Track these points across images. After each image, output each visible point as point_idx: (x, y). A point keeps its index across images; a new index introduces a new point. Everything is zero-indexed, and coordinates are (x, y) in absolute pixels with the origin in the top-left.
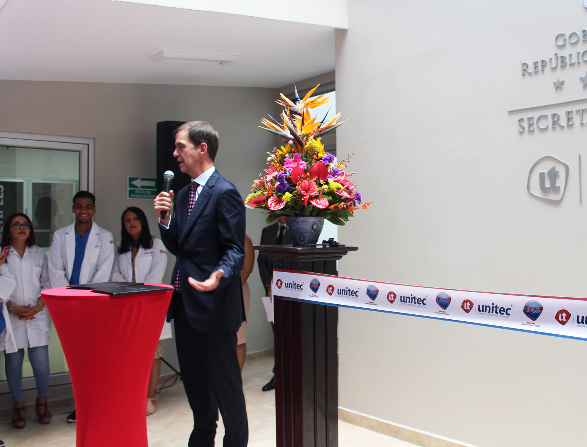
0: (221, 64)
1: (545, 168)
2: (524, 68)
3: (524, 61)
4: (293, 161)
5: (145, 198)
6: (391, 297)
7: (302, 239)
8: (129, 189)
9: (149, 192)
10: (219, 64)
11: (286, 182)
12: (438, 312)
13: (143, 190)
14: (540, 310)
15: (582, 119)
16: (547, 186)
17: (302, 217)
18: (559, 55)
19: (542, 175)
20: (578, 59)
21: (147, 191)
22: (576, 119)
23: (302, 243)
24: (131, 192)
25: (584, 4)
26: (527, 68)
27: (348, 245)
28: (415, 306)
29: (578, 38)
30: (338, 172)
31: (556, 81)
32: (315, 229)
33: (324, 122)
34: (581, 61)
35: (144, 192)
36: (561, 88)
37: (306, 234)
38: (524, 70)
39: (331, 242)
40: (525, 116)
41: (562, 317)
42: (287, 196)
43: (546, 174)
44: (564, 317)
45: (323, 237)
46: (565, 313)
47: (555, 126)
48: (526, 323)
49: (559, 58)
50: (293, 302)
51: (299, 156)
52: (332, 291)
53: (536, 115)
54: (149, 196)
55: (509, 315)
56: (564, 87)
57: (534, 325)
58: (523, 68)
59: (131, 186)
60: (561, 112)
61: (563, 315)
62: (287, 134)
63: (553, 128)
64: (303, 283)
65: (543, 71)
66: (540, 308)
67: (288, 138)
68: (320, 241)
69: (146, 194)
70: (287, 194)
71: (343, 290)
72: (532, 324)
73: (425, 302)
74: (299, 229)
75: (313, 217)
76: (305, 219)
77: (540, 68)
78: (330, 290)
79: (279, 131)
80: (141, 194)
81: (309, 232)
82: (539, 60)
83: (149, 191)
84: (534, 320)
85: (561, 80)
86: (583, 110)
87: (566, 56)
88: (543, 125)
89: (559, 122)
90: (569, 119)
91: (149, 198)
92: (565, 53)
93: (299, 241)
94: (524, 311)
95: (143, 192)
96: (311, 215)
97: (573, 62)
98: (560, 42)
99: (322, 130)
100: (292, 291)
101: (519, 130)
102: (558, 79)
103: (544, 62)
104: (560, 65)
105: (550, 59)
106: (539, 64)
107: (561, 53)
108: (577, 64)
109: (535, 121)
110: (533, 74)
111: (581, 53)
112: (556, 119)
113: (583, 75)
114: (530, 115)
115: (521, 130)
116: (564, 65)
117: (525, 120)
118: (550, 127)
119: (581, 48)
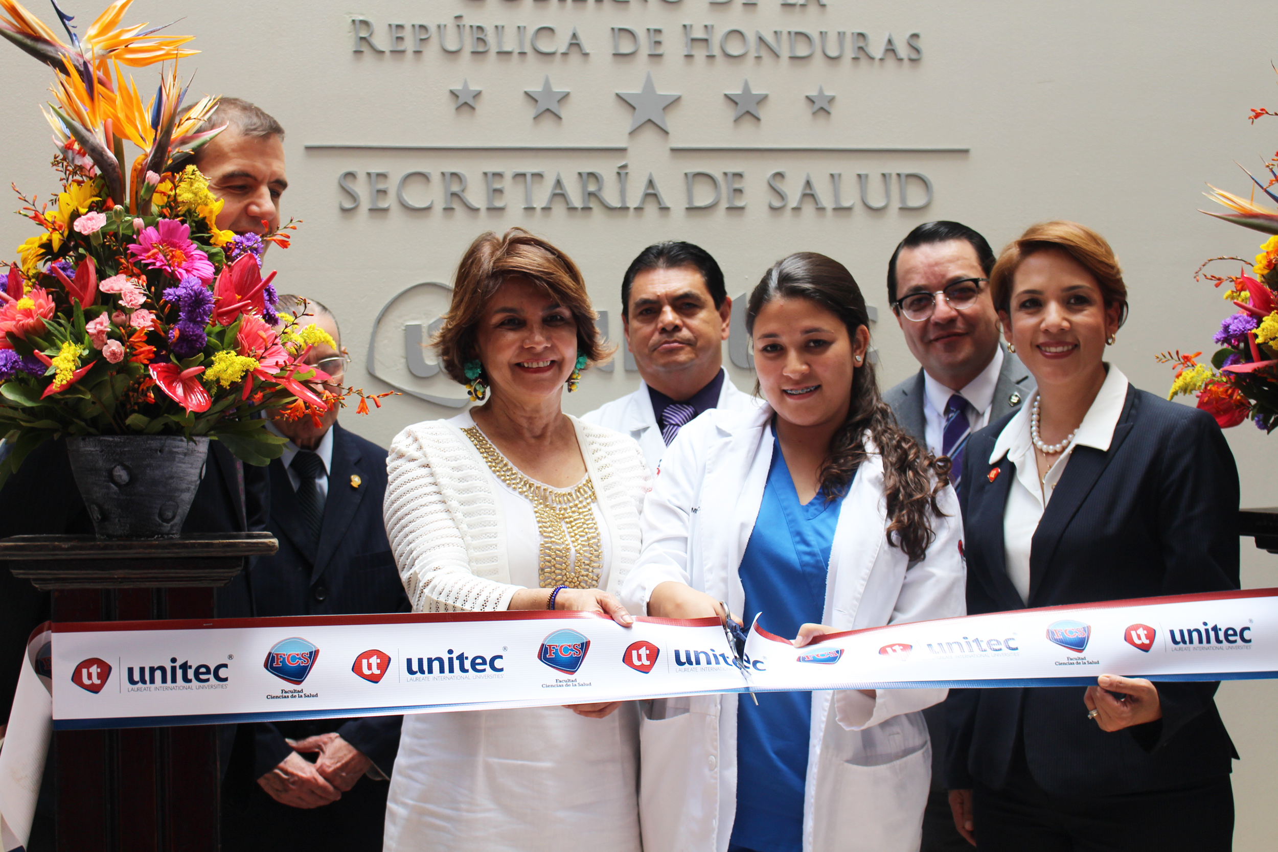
1: (423, 313)
2: (361, 36)
3: (362, 14)
7: (169, 515)
14: (1085, 635)
15: (528, 197)
16: (427, 364)
18: (467, 21)
19: (411, 333)
20: (521, 43)
22: (514, 196)
26: (370, 36)
34: (528, 49)
36: (473, 110)
37: (185, 496)
38: (360, 39)
40: (362, 166)
43: (425, 329)
46: (1142, 629)
47: (452, 207)
49: (467, 30)
52: (379, 668)
53: (397, 169)
56: (481, 107)
58: (357, 33)
60: (472, 172)
63: (448, 210)
64: (230, 657)
65: (418, 53)
76: (191, 445)
77: (409, 45)
78: (371, 665)
82: (409, 21)
85: (475, 88)
86: (532, 176)
87: (490, 27)
88: (416, 197)
89: (464, 196)
90: (493, 193)
92: (485, 19)
97: (507, 48)
100: (165, 693)
101: (341, 204)
102: (466, 84)
103: (423, 31)
104: (468, 48)
105: (442, 27)
106: (407, 33)
107: (472, 18)
108: (515, 56)
109: (392, 186)
110: (388, 54)
111: (531, 31)
112: (455, 188)
113: (535, 88)
114: (377, 165)
115: (348, 205)
116: (481, 49)
117: (361, 177)
118: (439, 206)
119: (530, 15)
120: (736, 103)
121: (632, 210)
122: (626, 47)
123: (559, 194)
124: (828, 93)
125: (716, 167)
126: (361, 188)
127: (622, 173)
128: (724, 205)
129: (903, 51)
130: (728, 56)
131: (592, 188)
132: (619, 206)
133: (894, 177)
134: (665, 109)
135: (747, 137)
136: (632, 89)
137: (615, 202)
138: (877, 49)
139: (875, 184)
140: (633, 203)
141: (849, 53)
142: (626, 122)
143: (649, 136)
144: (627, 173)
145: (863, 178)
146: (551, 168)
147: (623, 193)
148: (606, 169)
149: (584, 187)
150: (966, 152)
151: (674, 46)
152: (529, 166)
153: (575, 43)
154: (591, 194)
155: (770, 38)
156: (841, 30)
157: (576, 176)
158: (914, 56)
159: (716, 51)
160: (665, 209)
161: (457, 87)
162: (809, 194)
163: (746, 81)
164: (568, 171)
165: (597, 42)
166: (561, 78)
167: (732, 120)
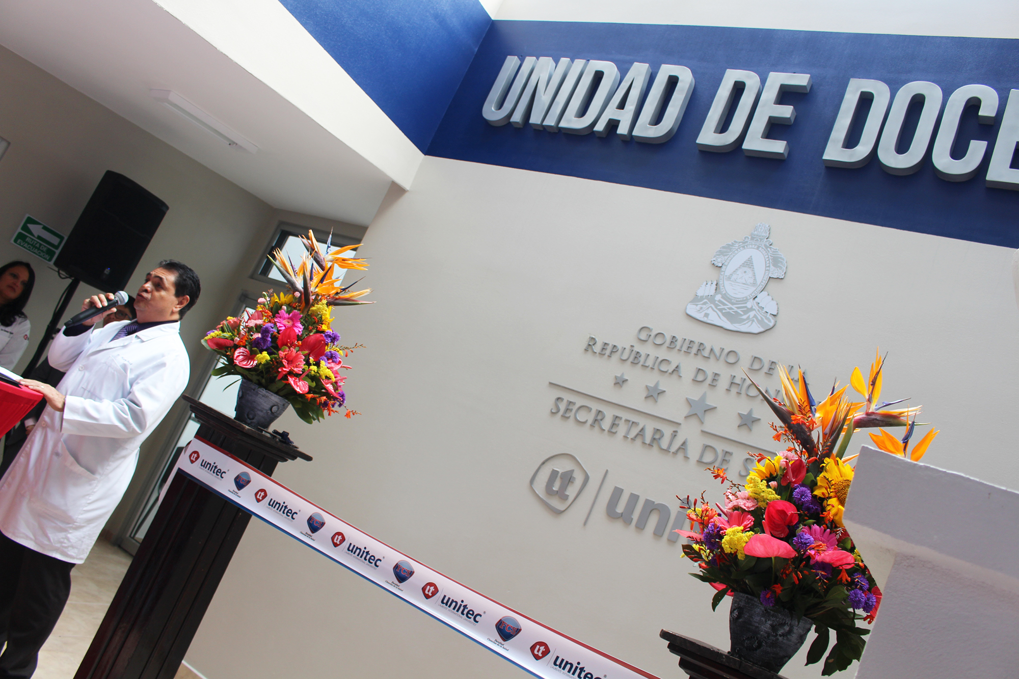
0: (230, 144)
1: (562, 466)
2: (590, 344)
3: (594, 336)
4: (289, 318)
5: (35, 253)
6: (338, 539)
7: (251, 416)
8: (19, 230)
9: (45, 249)
10: (229, 143)
11: (270, 339)
12: (391, 583)
13: (38, 242)
14: (516, 631)
15: (628, 432)
16: (554, 489)
17: (266, 389)
18: (636, 349)
19: (554, 474)
20: (654, 364)
21: (42, 246)
22: (622, 429)
23: (249, 421)
24: (20, 237)
25: (686, 308)
26: (593, 345)
27: (301, 449)
28: (364, 562)
29: (663, 342)
30: (336, 358)
31: (619, 375)
32: (273, 411)
33: (347, 290)
34: (656, 367)
35: (38, 245)
36: (621, 386)
37: (260, 413)
38: (589, 345)
39: (284, 435)
40: (567, 397)
41: (539, 650)
42: (265, 356)
43: (560, 474)
44: (541, 652)
45: (277, 426)
46: (544, 647)
47: (594, 425)
48: (494, 640)
49: (634, 352)
50: (201, 487)
51: (298, 316)
52: (262, 497)
53: (579, 401)
54: (42, 254)
55: (477, 622)
56: (625, 386)
57: (503, 646)
58: (589, 342)
59: (25, 228)
60: (609, 413)
61: (541, 648)
62: (296, 282)
63: (592, 426)
64: (228, 470)
65: (609, 356)
66: (518, 629)
67: (296, 287)
68: (271, 429)
69: (39, 249)
70: (265, 354)
71: (277, 503)
72: (500, 645)
73: (378, 563)
74: (255, 402)
75: (278, 397)
76: (267, 394)
77: (608, 352)
78: (261, 495)
79: (289, 274)
80: (32, 245)
81: (265, 411)
82: (611, 343)
83: (45, 246)
84: (505, 640)
85: (626, 377)
86: (633, 422)
87: (643, 353)
88: (582, 416)
89: (601, 422)
90: (613, 425)
91: (41, 256)
92: (643, 350)
93: (246, 416)
94: (496, 625)
95: (36, 244)
96: (277, 393)
97: (647, 365)
98: (643, 336)
99: (340, 299)
100: (207, 474)
101: (552, 409)
102: (623, 374)
103: (616, 348)
104: (631, 359)
105: (624, 348)
106: (609, 347)
107: (638, 348)
108: (649, 368)
109: (575, 408)
110: (597, 354)
111: (660, 359)
112: (600, 418)
113: (652, 384)
114: (572, 398)
115: (554, 410)
116: (636, 362)
117: (565, 401)
118: (590, 422)
119: (662, 354)
120: (742, 418)
121: (671, 452)
122: (700, 378)
123: (641, 434)
125: (720, 447)
127: (675, 434)
128: (715, 465)
130: (747, 395)
131: (657, 436)
132: (666, 448)
135: (741, 436)
136: (695, 397)
137: (665, 446)
140: (673, 449)
142: (685, 411)
143: (694, 422)
144: (675, 435)
146: (642, 422)
147: (670, 443)
148: (667, 431)
149: (654, 434)
151: (723, 383)
152: (633, 418)
153: (677, 370)
154: (655, 439)
157: (652, 428)
159: (743, 392)
160: (686, 458)
163: (751, 409)
164: (650, 427)
165: (688, 372)
166: (665, 384)
167: (738, 425)
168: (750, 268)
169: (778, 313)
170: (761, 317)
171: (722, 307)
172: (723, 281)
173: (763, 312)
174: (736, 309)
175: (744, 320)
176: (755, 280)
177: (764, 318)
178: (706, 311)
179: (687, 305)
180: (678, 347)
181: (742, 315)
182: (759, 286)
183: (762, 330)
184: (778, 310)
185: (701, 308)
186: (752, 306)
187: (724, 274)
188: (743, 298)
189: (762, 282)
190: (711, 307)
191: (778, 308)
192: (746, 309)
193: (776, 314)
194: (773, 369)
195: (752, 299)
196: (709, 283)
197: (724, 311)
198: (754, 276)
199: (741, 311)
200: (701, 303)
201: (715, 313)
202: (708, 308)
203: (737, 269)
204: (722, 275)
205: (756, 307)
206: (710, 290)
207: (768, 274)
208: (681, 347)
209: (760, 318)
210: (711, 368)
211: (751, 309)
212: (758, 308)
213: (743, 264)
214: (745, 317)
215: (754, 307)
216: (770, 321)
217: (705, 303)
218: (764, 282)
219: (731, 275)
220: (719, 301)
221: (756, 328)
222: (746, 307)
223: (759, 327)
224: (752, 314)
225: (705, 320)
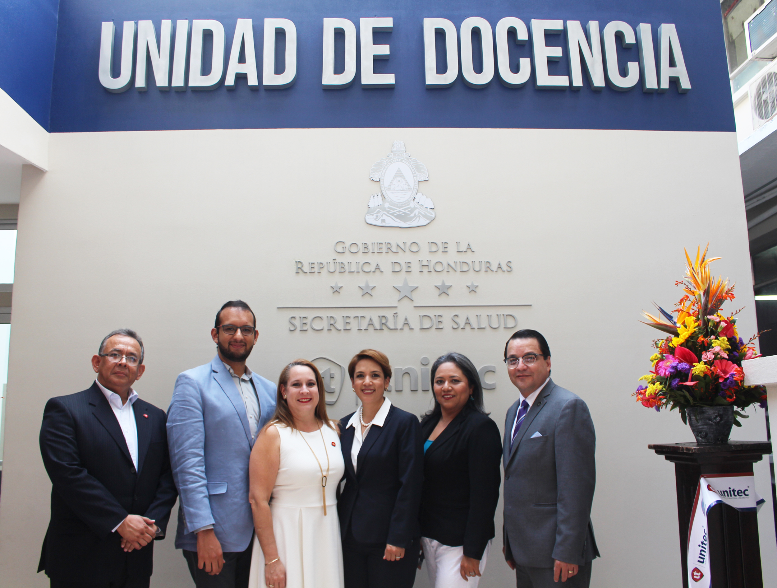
3: (299, 259)
15: (359, 325)
18: (338, 261)
20: (358, 268)
22: (354, 325)
29: (358, 250)
34: (360, 270)
36: (339, 293)
38: (299, 268)
40: (298, 314)
47: (331, 329)
49: (338, 264)
53: (311, 315)
56: (342, 292)
58: (297, 266)
63: (329, 330)
65: (319, 272)
77: (316, 270)
82: (316, 261)
85: (340, 285)
86: (361, 317)
87: (346, 263)
88: (317, 325)
89: (335, 325)
90: (346, 324)
92: (345, 259)
97: (352, 270)
98: (340, 249)
101: (290, 328)
102: (337, 283)
103: (321, 264)
104: (338, 270)
105: (328, 263)
106: (316, 266)
107: (340, 259)
108: (355, 273)
109: (308, 321)
110: (308, 273)
111: (361, 263)
112: (332, 322)
113: (363, 285)
114: (303, 314)
115: (292, 329)
116: (342, 271)
117: (298, 318)
118: (326, 328)
119: (361, 258)
120: (439, 289)
121: (399, 329)
122: (397, 268)
123: (371, 324)
124: (476, 284)
125: (431, 313)
126: (297, 323)
127: (395, 316)
128: (434, 327)
129: (505, 268)
130: (436, 271)
131: (384, 321)
132: (394, 328)
133: (502, 316)
134: (411, 291)
135: (444, 301)
136: (399, 284)
137: (392, 327)
138: (494, 267)
139: (495, 319)
140: (399, 327)
141: (484, 269)
142: (397, 296)
143: (406, 301)
144: (397, 316)
145: (489, 316)
146: (368, 314)
147: (395, 323)
148: (389, 314)
149: (381, 321)
150: (531, 305)
151: (415, 268)
152: (359, 313)
153: (378, 268)
154: (383, 324)
155: (452, 264)
156: (480, 260)
157: (378, 317)
158: (509, 269)
159: (432, 270)
160: (412, 329)
161: (333, 285)
162: (468, 323)
163: (443, 280)
164: (374, 315)
165: (386, 267)
166: (373, 280)
167: (438, 295)
168: (402, 177)
169: (434, 207)
170: (424, 212)
171: (393, 212)
172: (386, 191)
173: (424, 208)
174: (404, 211)
175: (413, 218)
176: (409, 185)
177: (426, 212)
178: (382, 218)
179: (365, 216)
180: (371, 251)
181: (410, 214)
182: (413, 189)
183: (428, 221)
184: (434, 205)
185: (377, 216)
186: (414, 206)
187: (384, 186)
188: (405, 201)
189: (414, 186)
190: (384, 213)
191: (433, 203)
192: (411, 209)
193: (434, 208)
194: (447, 248)
195: (412, 201)
196: (376, 196)
197: (395, 215)
198: (407, 182)
199: (407, 211)
200: (376, 212)
201: (390, 218)
202: (382, 215)
203: (392, 181)
204: (383, 187)
205: (417, 206)
206: (378, 201)
207: (417, 179)
208: (373, 249)
209: (423, 214)
210: (402, 258)
211: (415, 208)
212: (419, 206)
213: (395, 175)
214: (412, 215)
215: (416, 206)
216: (432, 214)
217: (378, 212)
218: (416, 185)
219: (389, 185)
220: (389, 208)
221: (424, 222)
222: (410, 208)
223: (426, 220)
224: (416, 212)
225: (383, 224)
